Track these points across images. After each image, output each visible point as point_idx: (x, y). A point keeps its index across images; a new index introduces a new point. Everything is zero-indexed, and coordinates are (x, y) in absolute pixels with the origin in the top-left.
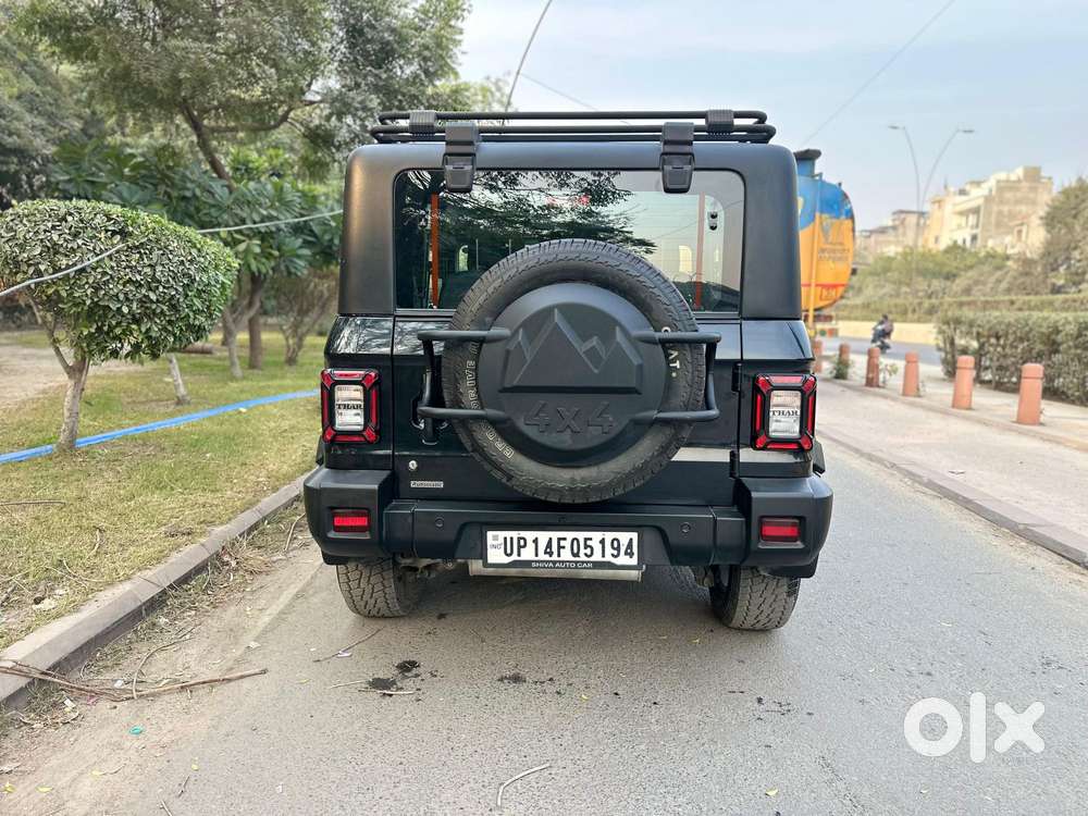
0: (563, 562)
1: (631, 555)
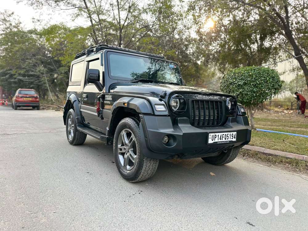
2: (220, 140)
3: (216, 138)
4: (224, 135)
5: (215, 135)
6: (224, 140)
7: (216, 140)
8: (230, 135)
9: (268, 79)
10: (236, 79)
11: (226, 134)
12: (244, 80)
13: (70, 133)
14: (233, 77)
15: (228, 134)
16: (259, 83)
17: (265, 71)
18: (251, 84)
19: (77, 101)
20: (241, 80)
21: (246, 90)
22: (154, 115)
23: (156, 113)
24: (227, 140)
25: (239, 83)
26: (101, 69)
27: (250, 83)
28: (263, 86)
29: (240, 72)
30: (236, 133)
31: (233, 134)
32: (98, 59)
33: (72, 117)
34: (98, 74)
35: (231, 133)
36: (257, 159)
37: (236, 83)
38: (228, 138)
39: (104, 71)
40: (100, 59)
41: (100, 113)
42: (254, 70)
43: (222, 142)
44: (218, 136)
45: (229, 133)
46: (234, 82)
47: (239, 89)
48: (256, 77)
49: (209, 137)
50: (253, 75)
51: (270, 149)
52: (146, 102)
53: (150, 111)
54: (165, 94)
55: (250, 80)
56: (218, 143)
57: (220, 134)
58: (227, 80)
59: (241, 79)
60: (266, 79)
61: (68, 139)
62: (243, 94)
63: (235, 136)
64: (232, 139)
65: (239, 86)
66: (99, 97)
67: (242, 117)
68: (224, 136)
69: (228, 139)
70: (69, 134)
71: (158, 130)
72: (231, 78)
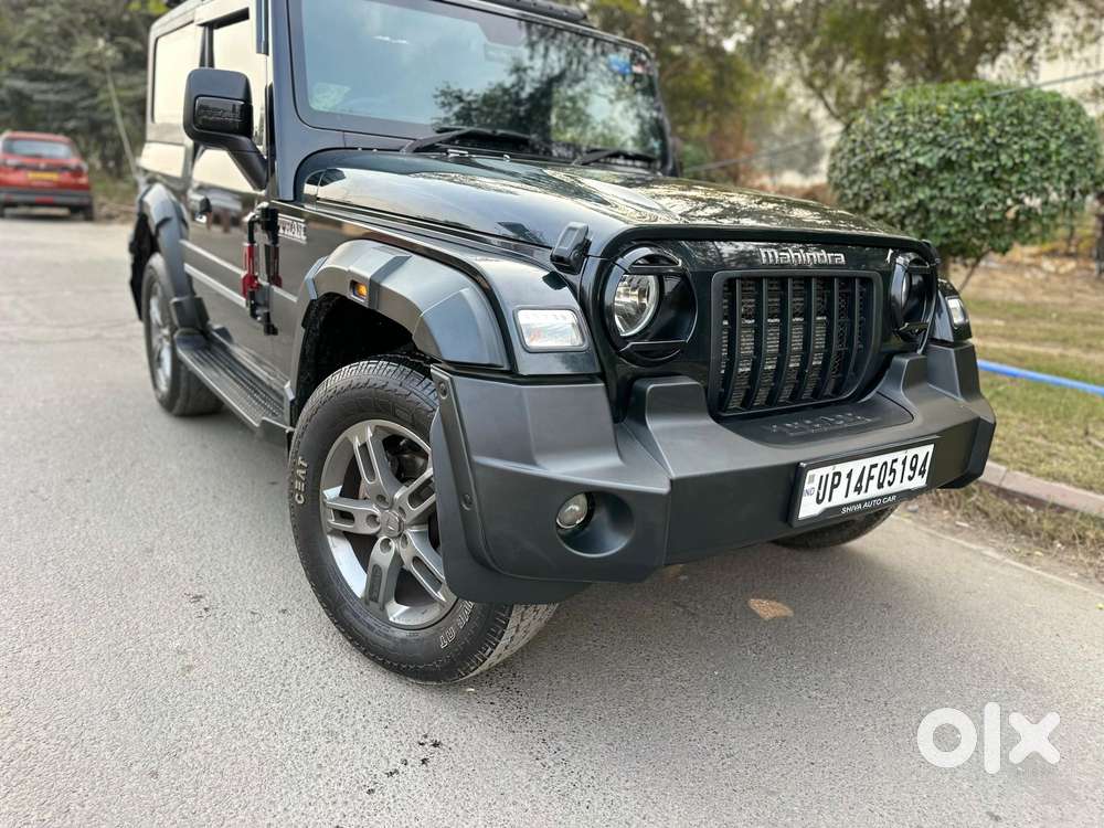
2: (853, 497)
3: (837, 486)
4: (876, 466)
5: (835, 474)
6: (873, 491)
7: (839, 498)
8: (904, 463)
9: (1053, 146)
10: (905, 137)
11: (885, 463)
12: (941, 146)
13: (159, 360)
14: (895, 129)
15: (895, 461)
16: (1010, 164)
17: (1043, 109)
18: (976, 166)
19: (175, 221)
20: (927, 148)
21: (947, 192)
22: (512, 374)
23: (527, 366)
24: (886, 489)
25: (921, 160)
26: (260, 74)
27: (969, 162)
28: (1027, 179)
29: (928, 107)
30: (930, 448)
31: (916, 456)
32: (242, 15)
33: (159, 289)
34: (241, 96)
35: (911, 453)
36: (968, 517)
37: (905, 161)
38: (891, 478)
39: (271, 80)
40: (253, 14)
41: (261, 302)
42: (995, 98)
43: (862, 502)
44: (849, 476)
45: (900, 455)
46: (898, 152)
47: (913, 186)
48: (1002, 133)
49: (807, 486)
50: (986, 124)
51: (1029, 472)
52: (469, 292)
53: (489, 354)
54: (584, 247)
55: (969, 149)
56: (844, 511)
57: (856, 466)
58: (863, 143)
59: (930, 143)
60: (1046, 146)
61: (155, 386)
62: (928, 212)
63: (924, 464)
64: (910, 478)
65: (914, 174)
66: (247, 219)
67: (952, 350)
68: (875, 472)
69: (890, 484)
70: (155, 364)
71: (533, 463)
72: (883, 135)
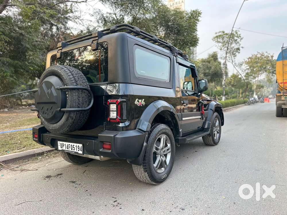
0: (70, 151)
1: (81, 150)
